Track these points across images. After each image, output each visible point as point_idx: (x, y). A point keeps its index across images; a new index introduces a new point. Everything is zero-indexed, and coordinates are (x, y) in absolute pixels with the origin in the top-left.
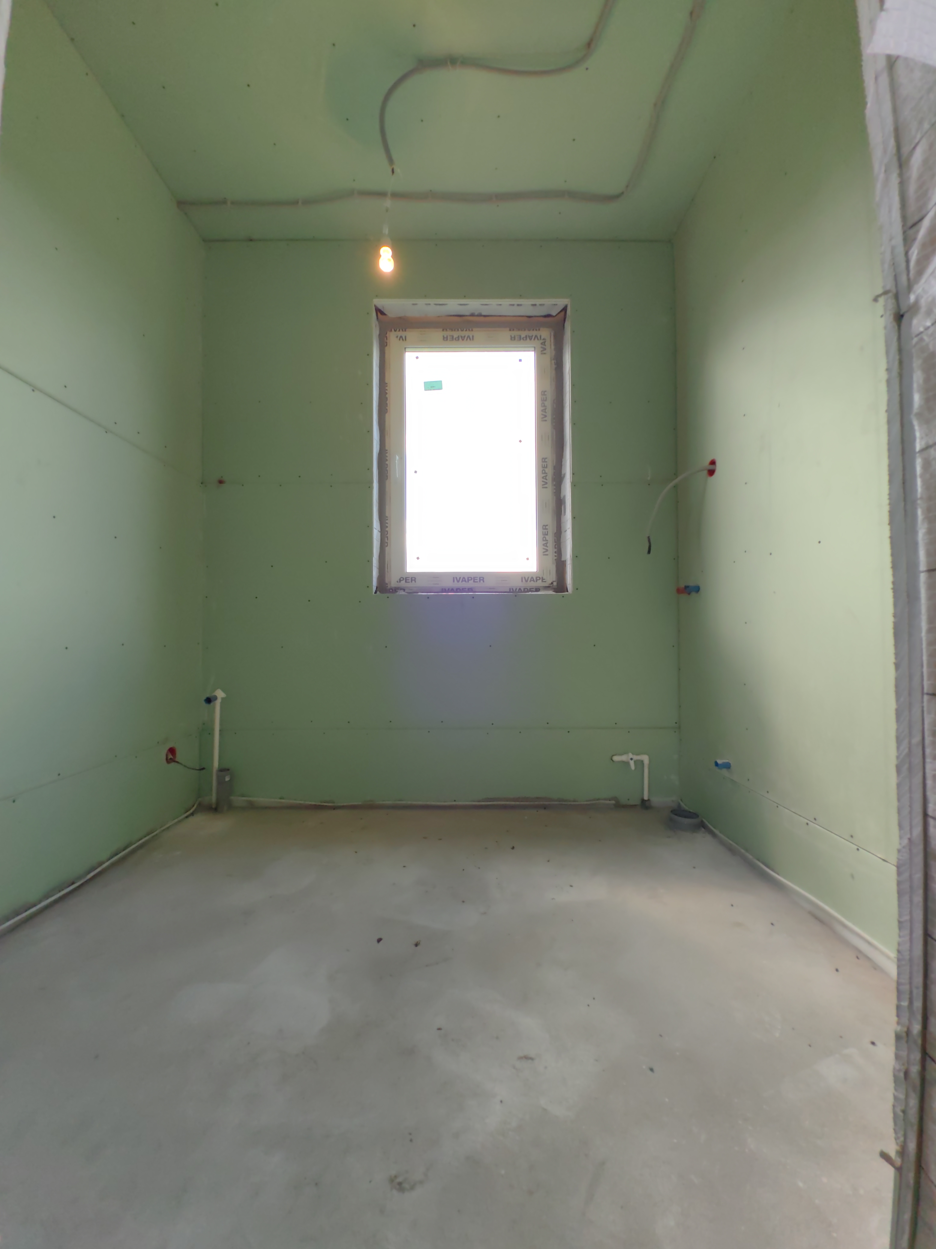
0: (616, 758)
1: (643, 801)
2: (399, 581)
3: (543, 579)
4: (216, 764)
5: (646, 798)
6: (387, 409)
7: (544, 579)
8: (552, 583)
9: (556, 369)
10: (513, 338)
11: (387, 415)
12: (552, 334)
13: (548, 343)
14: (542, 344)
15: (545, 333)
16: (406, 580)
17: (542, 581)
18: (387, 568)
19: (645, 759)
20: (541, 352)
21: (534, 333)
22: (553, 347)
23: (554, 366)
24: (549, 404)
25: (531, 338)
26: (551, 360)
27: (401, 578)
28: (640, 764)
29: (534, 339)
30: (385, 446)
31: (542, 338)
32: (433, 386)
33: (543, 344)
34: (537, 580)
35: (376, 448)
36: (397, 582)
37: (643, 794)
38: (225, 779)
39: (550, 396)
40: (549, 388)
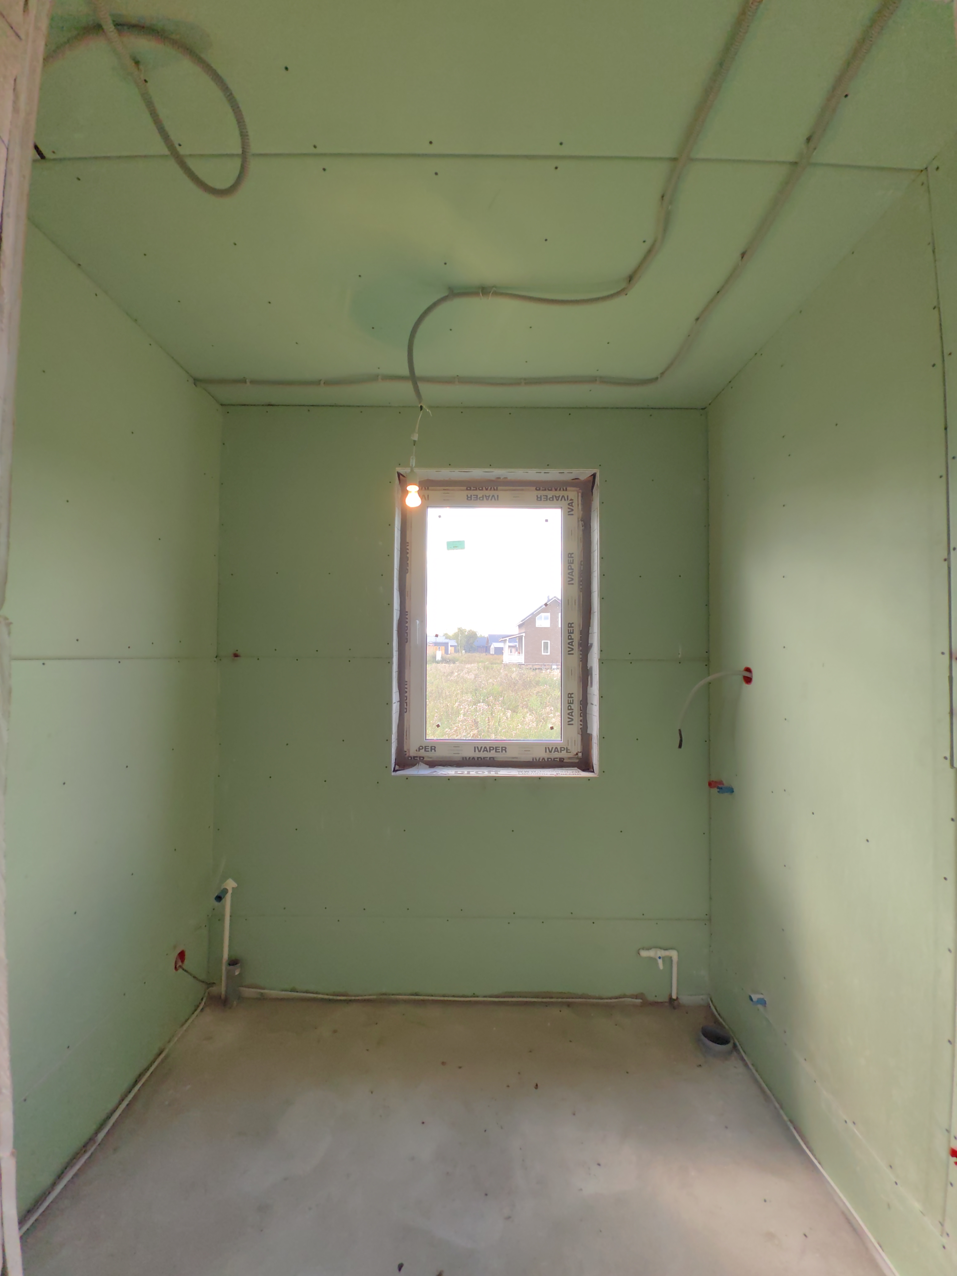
0: (644, 954)
1: (671, 1000)
2: (418, 750)
3: (567, 749)
4: (226, 956)
5: (674, 997)
6: (408, 569)
7: (569, 750)
8: (577, 754)
9: (583, 531)
10: (539, 499)
11: (408, 575)
12: (580, 494)
13: (575, 504)
14: (569, 504)
15: (573, 494)
16: (426, 748)
17: (567, 752)
18: (406, 735)
19: (674, 954)
20: (568, 513)
21: (561, 493)
22: (580, 507)
23: (581, 528)
24: (576, 566)
25: (557, 498)
26: (578, 521)
27: (421, 746)
28: (668, 961)
29: (561, 500)
30: (405, 608)
31: (569, 499)
32: (455, 545)
33: (571, 504)
34: (561, 751)
35: (396, 616)
36: (417, 751)
37: (671, 991)
38: (235, 973)
39: (577, 558)
40: (577, 550)
